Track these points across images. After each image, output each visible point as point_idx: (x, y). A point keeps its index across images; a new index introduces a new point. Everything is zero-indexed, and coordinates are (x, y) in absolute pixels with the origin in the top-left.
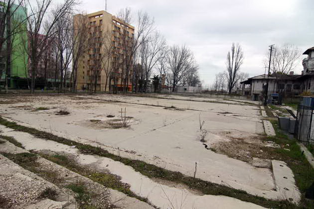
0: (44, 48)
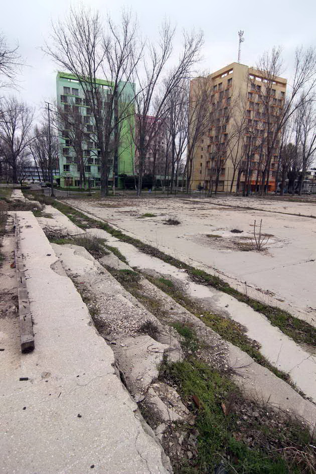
0: (153, 134)
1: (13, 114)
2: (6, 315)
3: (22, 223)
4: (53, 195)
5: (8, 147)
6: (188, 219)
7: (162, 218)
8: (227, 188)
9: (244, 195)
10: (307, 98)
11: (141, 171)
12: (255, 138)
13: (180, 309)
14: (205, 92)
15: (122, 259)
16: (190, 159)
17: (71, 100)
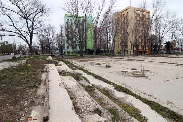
1: (49, 29)
2: (39, 105)
3: (50, 68)
4: (63, 58)
5: (47, 41)
6: (114, 65)
7: (104, 65)
8: (129, 53)
9: (136, 55)
10: (159, 17)
11: (95, 47)
12: (139, 33)
13: (112, 102)
14: (118, 18)
15: (88, 81)
16: (114, 42)
17: (70, 23)
